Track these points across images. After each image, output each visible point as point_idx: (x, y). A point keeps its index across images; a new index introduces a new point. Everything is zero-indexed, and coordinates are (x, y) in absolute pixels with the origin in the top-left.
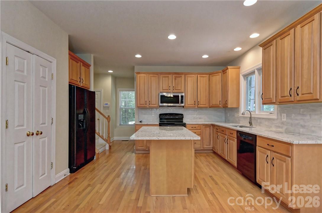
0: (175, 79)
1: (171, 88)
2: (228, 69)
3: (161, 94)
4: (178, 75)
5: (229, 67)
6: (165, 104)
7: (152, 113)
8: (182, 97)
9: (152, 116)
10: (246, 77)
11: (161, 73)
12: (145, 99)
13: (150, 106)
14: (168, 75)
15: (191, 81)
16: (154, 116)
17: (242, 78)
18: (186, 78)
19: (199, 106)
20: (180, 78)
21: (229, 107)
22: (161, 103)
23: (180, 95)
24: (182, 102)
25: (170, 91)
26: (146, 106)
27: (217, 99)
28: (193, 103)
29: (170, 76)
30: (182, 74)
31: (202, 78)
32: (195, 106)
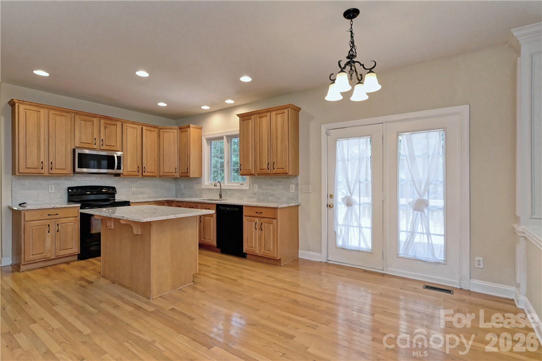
0: (105, 128)
1: (98, 142)
2: (189, 127)
3: (77, 151)
4: (109, 120)
5: (191, 125)
6: (85, 170)
7: (50, 186)
8: (119, 158)
9: (50, 191)
10: (209, 141)
11: (77, 113)
12: (39, 157)
13: (51, 171)
14: (92, 119)
15: (132, 134)
16: (53, 191)
17: (204, 142)
18: (125, 128)
19: (144, 174)
20: (114, 127)
21: (191, 176)
22: (78, 167)
23: (115, 156)
24: (119, 168)
25: (95, 147)
26: (42, 171)
27: (171, 165)
28: (136, 169)
29: (96, 120)
30: (118, 121)
31: (149, 132)
32: (138, 174)
